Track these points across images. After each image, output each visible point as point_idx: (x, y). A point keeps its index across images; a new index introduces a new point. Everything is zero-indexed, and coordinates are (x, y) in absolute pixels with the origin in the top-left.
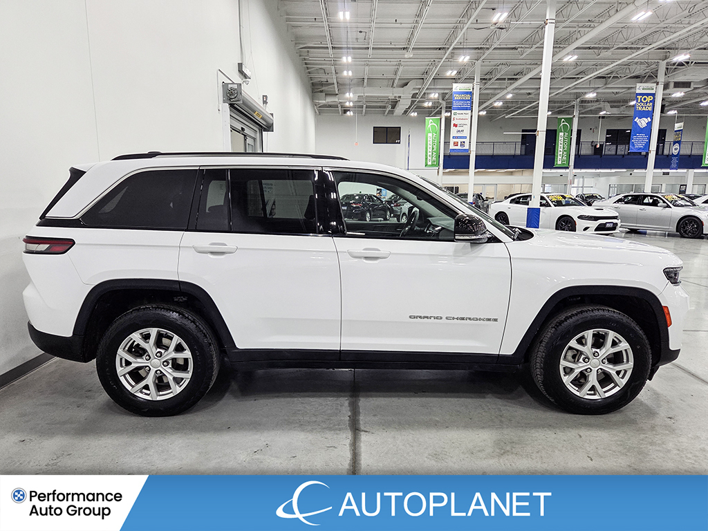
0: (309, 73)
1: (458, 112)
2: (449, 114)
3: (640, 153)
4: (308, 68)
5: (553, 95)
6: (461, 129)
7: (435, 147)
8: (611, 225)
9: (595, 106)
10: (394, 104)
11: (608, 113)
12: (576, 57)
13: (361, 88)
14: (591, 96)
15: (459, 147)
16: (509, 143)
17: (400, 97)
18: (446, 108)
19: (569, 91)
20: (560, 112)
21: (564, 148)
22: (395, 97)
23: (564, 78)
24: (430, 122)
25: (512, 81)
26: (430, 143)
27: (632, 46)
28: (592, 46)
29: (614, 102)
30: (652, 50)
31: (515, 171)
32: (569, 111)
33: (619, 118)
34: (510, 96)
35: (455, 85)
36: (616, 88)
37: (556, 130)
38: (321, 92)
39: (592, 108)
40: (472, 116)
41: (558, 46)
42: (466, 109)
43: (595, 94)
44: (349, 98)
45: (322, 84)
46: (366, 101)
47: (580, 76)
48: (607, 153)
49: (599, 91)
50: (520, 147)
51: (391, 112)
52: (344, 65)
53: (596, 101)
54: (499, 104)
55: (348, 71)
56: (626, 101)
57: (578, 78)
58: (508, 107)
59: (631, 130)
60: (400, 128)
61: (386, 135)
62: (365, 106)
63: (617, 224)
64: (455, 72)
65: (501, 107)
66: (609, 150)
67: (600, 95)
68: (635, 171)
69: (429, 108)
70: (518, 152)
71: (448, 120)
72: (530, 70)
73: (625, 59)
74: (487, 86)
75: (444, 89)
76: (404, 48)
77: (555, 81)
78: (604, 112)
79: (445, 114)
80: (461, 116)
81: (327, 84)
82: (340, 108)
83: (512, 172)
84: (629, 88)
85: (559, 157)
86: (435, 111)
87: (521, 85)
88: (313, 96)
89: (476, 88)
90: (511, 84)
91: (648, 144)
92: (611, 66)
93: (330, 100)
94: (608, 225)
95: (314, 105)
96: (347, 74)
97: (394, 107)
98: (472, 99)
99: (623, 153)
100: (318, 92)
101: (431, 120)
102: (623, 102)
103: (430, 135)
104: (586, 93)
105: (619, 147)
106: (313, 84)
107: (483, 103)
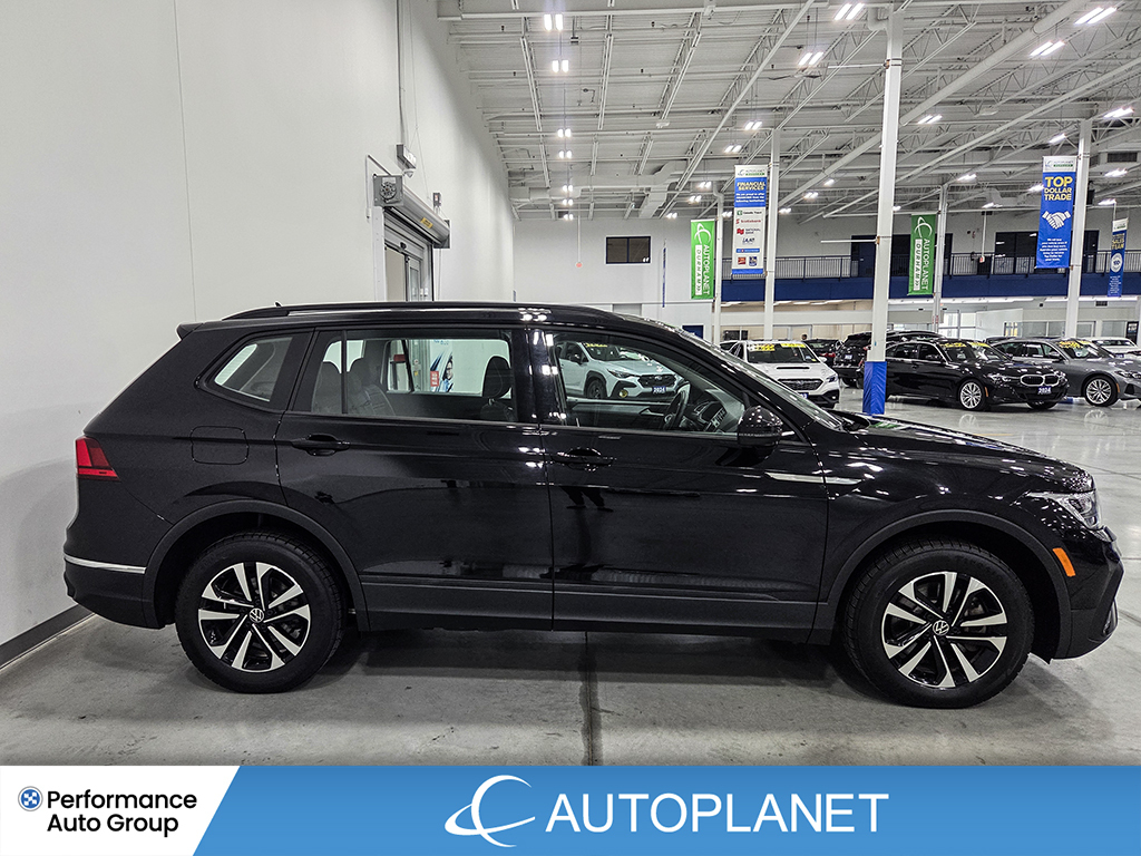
0: (505, 156)
1: (745, 209)
2: (730, 214)
3: (1056, 269)
4: (502, 150)
5: (902, 178)
6: (749, 237)
7: (707, 266)
9: (976, 194)
10: (640, 200)
11: (998, 206)
12: (939, 117)
13: (585, 177)
14: (968, 178)
15: (747, 266)
16: (832, 258)
17: (649, 189)
18: (725, 204)
19: (928, 172)
20: (915, 207)
21: (923, 264)
22: (642, 189)
23: (919, 152)
24: (699, 227)
25: (833, 159)
26: (699, 259)
27: (1033, 97)
28: (966, 99)
29: (1002, 188)
30: (1067, 102)
31: (841, 304)
32: (931, 203)
33: (1016, 214)
34: (830, 183)
35: (738, 168)
36: (1008, 166)
37: (909, 236)
38: (523, 185)
39: (971, 198)
40: (767, 217)
41: (909, 101)
42: (758, 205)
43: (974, 176)
44: (568, 192)
45: (523, 173)
46: (595, 198)
47: (947, 148)
48: (1002, 271)
49: (981, 170)
50: (848, 265)
51: (635, 213)
52: (558, 142)
53: (978, 187)
54: (812, 196)
55: (565, 151)
56: (1026, 186)
57: (944, 151)
58: (828, 201)
59: (1037, 233)
60: (649, 237)
61: (627, 250)
62: (592, 205)
64: (738, 148)
65: (815, 201)
66: (1002, 265)
67: (981, 178)
68: (1049, 299)
69: (696, 205)
70: (846, 273)
71: (728, 224)
72: (861, 141)
73: (1022, 119)
74: (791, 168)
75: (722, 175)
76: (655, 113)
77: (905, 156)
78: (991, 205)
79: (723, 215)
80: (749, 217)
81: (532, 172)
82: (553, 209)
83: (837, 304)
84: (1031, 165)
85: (916, 279)
86: (707, 210)
87: (847, 165)
88: (510, 192)
89: (773, 170)
90: (831, 163)
91: (1068, 255)
92: (998, 130)
93: (536, 197)
95: (510, 206)
96: (566, 156)
97: (638, 205)
98: (767, 188)
99: (1025, 270)
100: (519, 185)
101: (700, 225)
102: (1022, 187)
103: (699, 248)
104: (957, 175)
105: (1019, 260)
106: (510, 173)
107: (786, 195)
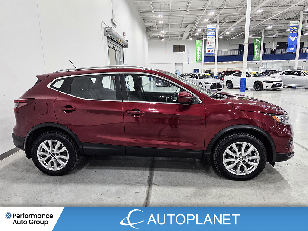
0: (145, 23)
1: (210, 37)
2: (206, 38)
3: (293, 52)
4: (144, 21)
5: (251, 28)
6: (211, 44)
7: (200, 53)
8: (279, 85)
9: (272, 32)
11: (278, 35)
12: (262, 11)
13: (167, 29)
15: (210, 52)
16: (233, 50)
17: (184, 32)
18: (205, 36)
19: (259, 26)
20: (256, 36)
21: (257, 51)
22: (182, 32)
23: (257, 20)
24: (198, 42)
25: (234, 23)
26: (198, 51)
27: (287, 5)
28: (269, 5)
29: (280, 30)
30: (296, 6)
31: (236, 62)
32: (260, 35)
33: (282, 38)
34: (233, 29)
35: (208, 26)
36: (281, 24)
37: (254, 44)
38: (151, 31)
39: (270, 33)
40: (215, 39)
41: (253, 6)
42: (213, 36)
43: (271, 27)
44: (163, 33)
45: (151, 28)
46: (170, 34)
47: (264, 19)
48: (278, 53)
49: (273, 25)
50: (238, 51)
51: (181, 38)
52: (159, 19)
53: (272, 30)
54: (228, 33)
56: (285, 30)
58: (232, 34)
59: (288, 42)
60: (185, 45)
61: (179, 49)
62: (169, 36)
63: (282, 84)
64: (208, 20)
65: (229, 35)
66: (278, 51)
67: (273, 28)
68: (290, 60)
69: (197, 36)
70: (237, 54)
71: (205, 41)
72: (241, 18)
73: (284, 11)
74: (222, 25)
75: (203, 27)
76: (185, 10)
77: (253, 22)
78: (276, 35)
80: (211, 39)
81: (153, 27)
82: (159, 38)
84: (287, 24)
85: (255, 55)
86: (200, 37)
87: (237, 24)
88: (147, 33)
89: (217, 26)
91: (296, 48)
92: (278, 14)
93: (154, 34)
94: (277, 85)
95: (148, 37)
96: (161, 22)
97: (182, 36)
98: (215, 31)
99: (285, 53)
100: (149, 31)
101: (198, 41)
103: (198, 48)
104: (267, 27)
105: (283, 50)
106: (147, 28)
107: (221, 33)
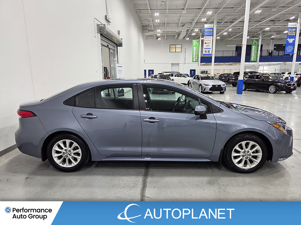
0: (141, 21)
1: (207, 37)
2: (203, 39)
4: (140, 19)
5: (250, 29)
6: (208, 45)
7: (197, 53)
9: (269, 34)
10: (179, 34)
11: (275, 37)
12: (260, 11)
13: (163, 27)
14: (267, 29)
15: (207, 53)
16: (230, 51)
17: (181, 31)
18: (202, 36)
19: (257, 27)
20: (253, 37)
21: (255, 53)
22: (179, 31)
23: (255, 21)
24: (195, 42)
26: (195, 51)
27: (286, 6)
28: (268, 6)
29: (278, 32)
30: (295, 7)
32: (257, 36)
33: (280, 39)
34: (230, 30)
35: (205, 25)
36: (278, 26)
37: (251, 45)
38: (147, 29)
40: (213, 40)
41: (252, 6)
42: (211, 36)
43: (269, 28)
44: (159, 32)
45: (147, 26)
48: (275, 55)
49: (271, 27)
50: (235, 52)
51: (178, 38)
52: (156, 17)
53: (270, 31)
57: (262, 21)
58: (229, 35)
59: (285, 44)
60: (182, 45)
61: (175, 49)
62: (166, 35)
64: (205, 19)
65: (226, 35)
66: (275, 53)
67: (271, 29)
68: (287, 63)
69: (194, 36)
70: (234, 55)
71: (202, 41)
72: (239, 18)
73: (283, 12)
74: (220, 25)
75: (201, 27)
76: (182, 9)
77: (251, 22)
78: (273, 36)
80: (208, 39)
81: (149, 26)
82: (155, 37)
83: (231, 64)
84: (285, 25)
85: (252, 57)
86: (197, 37)
87: (235, 25)
88: (143, 31)
89: (215, 26)
90: (231, 24)
91: (293, 51)
92: (276, 15)
93: (150, 33)
95: (143, 35)
96: (158, 21)
97: (178, 36)
98: (213, 32)
99: (281, 55)
100: (145, 30)
102: (282, 32)
103: (195, 48)
104: (265, 28)
105: (280, 52)
106: (143, 26)
107: (218, 33)
